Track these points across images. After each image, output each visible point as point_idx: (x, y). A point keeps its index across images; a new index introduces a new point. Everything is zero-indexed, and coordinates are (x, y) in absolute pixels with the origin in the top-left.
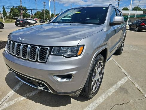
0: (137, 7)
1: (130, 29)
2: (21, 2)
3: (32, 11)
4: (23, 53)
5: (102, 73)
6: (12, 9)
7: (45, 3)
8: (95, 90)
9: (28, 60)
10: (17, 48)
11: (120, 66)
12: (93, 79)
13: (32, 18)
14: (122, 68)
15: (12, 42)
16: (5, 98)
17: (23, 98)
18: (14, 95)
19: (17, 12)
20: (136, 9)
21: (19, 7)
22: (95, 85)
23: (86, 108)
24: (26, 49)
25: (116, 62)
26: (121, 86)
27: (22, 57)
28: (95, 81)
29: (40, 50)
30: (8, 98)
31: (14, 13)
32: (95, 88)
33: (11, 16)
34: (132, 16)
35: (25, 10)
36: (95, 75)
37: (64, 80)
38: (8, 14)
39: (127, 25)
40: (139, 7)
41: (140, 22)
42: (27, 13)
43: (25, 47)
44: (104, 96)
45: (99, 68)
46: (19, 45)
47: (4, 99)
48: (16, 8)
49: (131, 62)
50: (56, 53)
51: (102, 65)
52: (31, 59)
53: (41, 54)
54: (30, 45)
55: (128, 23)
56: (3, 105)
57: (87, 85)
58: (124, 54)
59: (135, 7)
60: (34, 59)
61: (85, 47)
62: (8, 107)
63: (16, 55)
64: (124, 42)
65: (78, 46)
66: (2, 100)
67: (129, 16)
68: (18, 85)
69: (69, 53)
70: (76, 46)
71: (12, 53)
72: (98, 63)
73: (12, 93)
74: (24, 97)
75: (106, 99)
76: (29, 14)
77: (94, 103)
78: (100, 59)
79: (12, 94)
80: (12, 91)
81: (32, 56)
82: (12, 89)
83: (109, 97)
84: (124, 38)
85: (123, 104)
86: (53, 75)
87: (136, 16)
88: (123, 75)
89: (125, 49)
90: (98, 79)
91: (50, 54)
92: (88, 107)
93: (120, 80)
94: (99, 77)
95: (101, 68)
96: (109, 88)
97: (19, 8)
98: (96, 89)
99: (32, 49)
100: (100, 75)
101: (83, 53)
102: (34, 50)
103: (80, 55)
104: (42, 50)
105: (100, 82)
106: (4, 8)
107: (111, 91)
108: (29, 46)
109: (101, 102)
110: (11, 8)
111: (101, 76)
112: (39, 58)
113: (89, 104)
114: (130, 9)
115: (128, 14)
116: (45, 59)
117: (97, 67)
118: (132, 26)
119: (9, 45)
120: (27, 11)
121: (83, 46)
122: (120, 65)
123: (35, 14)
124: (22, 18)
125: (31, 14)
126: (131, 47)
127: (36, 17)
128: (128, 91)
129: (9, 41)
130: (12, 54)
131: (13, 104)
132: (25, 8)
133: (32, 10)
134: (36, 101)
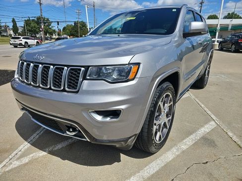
0: (233, 13)
1: (221, 49)
2: (41, 10)
3: (58, 24)
4: (42, 79)
5: (171, 113)
6: (28, 22)
7: (80, 12)
8: (160, 140)
9: (50, 88)
10: (33, 71)
11: (203, 106)
12: (155, 122)
13: (59, 35)
14: (206, 109)
15: (25, 63)
16: (15, 153)
17: (43, 153)
18: (28, 149)
19: (35, 27)
20: (230, 16)
21: (39, 18)
22: (159, 131)
23: (145, 168)
24: (46, 72)
25: (196, 99)
26: (203, 136)
27: (41, 85)
28: (160, 125)
29: (70, 72)
30: (20, 153)
31: (30, 28)
32: (160, 137)
33: (25, 32)
34: (224, 28)
35: (47, 22)
36: (159, 116)
37: (108, 119)
38: (20, 31)
39: (216, 43)
40: (235, 13)
41: (238, 36)
42: (50, 27)
43: (46, 69)
44: (175, 151)
45: (166, 105)
46: (36, 67)
47: (13, 155)
48: (33, 20)
49: (222, 100)
50: (95, 77)
51: (171, 101)
52: (54, 87)
53: (71, 79)
54: (54, 65)
55: (216, 39)
56: (11, 163)
57: (146, 130)
58: (210, 86)
59: (229, 14)
60: (60, 88)
61: (141, 66)
62: (19, 166)
63: (32, 83)
64: (209, 68)
65: (129, 64)
66: (10, 157)
67: (219, 28)
68: (35, 135)
69: (115, 76)
70: (127, 64)
71: (25, 81)
72: (165, 95)
73: (26, 145)
74: (45, 151)
75: (178, 156)
76: (54, 29)
77: (158, 161)
78: (168, 89)
79: (26, 147)
80: (26, 143)
81: (57, 82)
82: (26, 140)
83: (183, 152)
84: (210, 61)
85: (207, 162)
86: (90, 111)
87: (230, 28)
88: (208, 119)
89: (211, 79)
90: (165, 123)
91: (84, 78)
92: (148, 167)
93: (202, 126)
94: (166, 120)
95: (169, 105)
96: (184, 139)
97: (39, 20)
98: (162, 139)
99: (57, 72)
100: (167, 116)
101: (138, 75)
102: (59, 73)
103: (133, 79)
104: (72, 73)
105: (168, 127)
106: (14, 21)
107: (188, 143)
108: (52, 67)
109: (170, 159)
110: (25, 20)
111: (171, 118)
112: (68, 85)
113: (150, 163)
114: (221, 16)
115: (217, 25)
116: (77, 86)
117: (162, 102)
118: (223, 44)
119: (21, 67)
120: (50, 25)
121: (138, 64)
122: (203, 103)
123: (64, 29)
124: (42, 36)
125: (57, 30)
126: (223, 76)
127: (65, 34)
128: (217, 143)
129: (21, 62)
130: (25, 83)
131: (27, 161)
132: (48, 20)
133: (58, 22)
134: (63, 158)
